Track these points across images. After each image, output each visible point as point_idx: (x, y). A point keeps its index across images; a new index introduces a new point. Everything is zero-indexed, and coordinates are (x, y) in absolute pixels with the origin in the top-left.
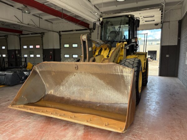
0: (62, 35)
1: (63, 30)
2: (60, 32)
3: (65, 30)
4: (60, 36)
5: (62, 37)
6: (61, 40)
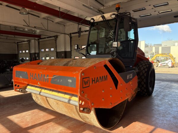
0: (72, 37)
2: (71, 34)
3: (75, 32)
6: (72, 42)
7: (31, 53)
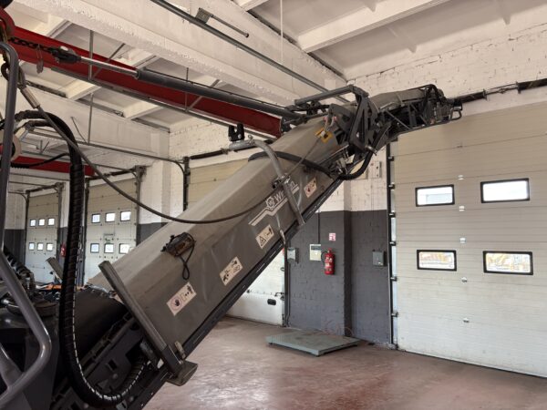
0: (192, 171)
1: (197, 153)
2: (186, 160)
3: (202, 152)
4: (187, 174)
5: (192, 179)
6: (190, 189)
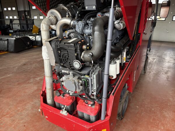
7: (19, 10)
